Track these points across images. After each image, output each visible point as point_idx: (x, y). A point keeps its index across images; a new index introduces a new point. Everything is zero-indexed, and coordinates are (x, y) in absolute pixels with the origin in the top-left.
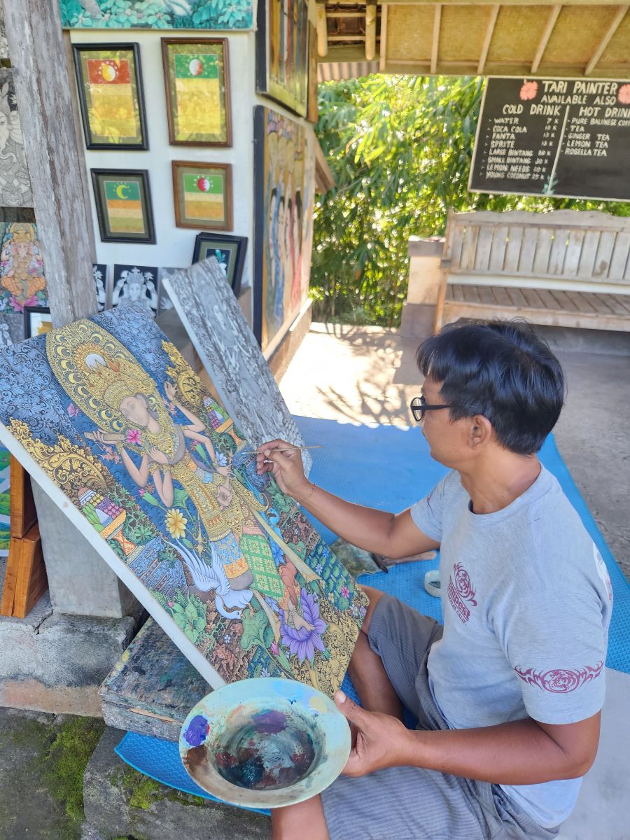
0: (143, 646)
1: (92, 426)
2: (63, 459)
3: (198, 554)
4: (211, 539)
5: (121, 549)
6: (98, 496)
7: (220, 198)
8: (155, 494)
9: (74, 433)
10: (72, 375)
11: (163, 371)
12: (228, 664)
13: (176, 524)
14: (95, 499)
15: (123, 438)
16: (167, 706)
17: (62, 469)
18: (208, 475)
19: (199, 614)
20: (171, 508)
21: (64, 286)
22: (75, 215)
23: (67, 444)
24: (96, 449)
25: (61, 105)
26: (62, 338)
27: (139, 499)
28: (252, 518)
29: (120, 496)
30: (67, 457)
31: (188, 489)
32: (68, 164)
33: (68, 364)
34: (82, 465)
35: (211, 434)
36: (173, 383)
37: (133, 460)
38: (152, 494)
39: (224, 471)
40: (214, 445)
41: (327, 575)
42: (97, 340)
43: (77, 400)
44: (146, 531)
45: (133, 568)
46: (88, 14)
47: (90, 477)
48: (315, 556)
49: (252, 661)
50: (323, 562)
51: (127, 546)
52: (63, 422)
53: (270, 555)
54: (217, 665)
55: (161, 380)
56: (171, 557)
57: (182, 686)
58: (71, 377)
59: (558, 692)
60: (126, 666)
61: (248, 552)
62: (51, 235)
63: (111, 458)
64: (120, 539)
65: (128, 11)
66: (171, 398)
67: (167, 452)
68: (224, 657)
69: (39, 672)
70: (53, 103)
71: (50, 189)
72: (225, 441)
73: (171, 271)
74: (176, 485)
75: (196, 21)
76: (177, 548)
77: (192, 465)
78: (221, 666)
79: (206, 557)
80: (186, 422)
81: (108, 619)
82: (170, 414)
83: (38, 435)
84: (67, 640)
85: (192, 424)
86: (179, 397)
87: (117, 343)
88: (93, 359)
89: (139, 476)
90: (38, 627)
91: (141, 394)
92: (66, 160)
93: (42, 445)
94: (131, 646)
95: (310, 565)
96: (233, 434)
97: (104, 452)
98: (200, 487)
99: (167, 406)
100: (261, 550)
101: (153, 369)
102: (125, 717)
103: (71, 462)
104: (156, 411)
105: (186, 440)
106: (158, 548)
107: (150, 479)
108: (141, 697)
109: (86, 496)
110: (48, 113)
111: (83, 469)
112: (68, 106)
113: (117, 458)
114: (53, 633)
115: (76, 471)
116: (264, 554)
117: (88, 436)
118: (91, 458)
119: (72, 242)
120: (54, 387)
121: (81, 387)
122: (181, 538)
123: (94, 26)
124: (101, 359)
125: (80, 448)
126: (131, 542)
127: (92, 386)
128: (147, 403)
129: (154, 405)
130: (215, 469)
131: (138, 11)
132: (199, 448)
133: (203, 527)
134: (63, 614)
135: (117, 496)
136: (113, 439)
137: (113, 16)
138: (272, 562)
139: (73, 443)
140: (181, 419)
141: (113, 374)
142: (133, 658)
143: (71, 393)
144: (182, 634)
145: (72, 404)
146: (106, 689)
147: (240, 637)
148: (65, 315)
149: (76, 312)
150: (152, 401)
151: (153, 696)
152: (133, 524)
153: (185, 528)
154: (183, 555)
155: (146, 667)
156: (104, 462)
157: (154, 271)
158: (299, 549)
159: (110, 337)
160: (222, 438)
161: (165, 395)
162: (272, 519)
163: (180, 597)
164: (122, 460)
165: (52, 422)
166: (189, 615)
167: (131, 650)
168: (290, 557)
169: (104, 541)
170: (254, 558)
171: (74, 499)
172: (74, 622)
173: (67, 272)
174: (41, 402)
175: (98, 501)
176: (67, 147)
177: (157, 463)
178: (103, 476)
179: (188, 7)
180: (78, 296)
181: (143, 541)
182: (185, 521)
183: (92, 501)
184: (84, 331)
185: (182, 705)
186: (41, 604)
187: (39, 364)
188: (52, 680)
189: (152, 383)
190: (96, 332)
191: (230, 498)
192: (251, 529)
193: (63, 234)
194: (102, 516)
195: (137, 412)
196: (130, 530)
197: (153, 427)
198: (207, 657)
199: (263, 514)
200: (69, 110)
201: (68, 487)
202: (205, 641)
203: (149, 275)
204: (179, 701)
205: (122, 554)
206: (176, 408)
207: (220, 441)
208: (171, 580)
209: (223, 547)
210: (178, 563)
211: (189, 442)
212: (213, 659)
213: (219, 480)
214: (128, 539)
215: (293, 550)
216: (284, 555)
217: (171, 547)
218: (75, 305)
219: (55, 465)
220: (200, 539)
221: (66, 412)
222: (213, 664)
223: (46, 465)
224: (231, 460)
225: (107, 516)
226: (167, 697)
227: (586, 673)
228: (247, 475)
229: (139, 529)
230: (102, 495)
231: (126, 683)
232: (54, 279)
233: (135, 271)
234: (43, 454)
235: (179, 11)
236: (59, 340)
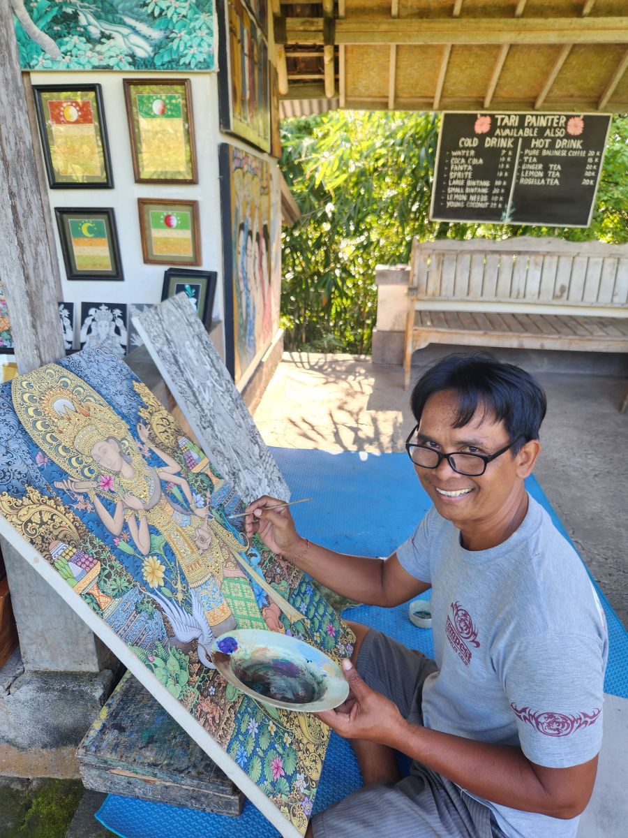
0: (122, 700)
1: (63, 475)
2: (32, 511)
3: (177, 602)
4: (191, 586)
5: (97, 604)
6: (71, 548)
7: (187, 234)
8: (130, 542)
9: (43, 482)
10: (40, 422)
11: (136, 413)
12: (213, 718)
13: (154, 571)
14: (67, 552)
15: (95, 484)
16: (150, 765)
17: (32, 523)
18: (185, 518)
19: (181, 667)
20: (148, 556)
21: (30, 330)
22: (39, 260)
23: (35, 495)
24: (67, 499)
25: (22, 150)
26: (29, 384)
27: (114, 548)
28: (233, 559)
29: (94, 546)
30: (35, 508)
31: (165, 534)
32: (30, 208)
33: (36, 411)
34: (52, 516)
35: (187, 475)
36: (146, 424)
37: (106, 508)
38: (127, 542)
39: (202, 512)
40: (191, 486)
41: (311, 614)
42: (65, 385)
43: (45, 447)
44: (123, 583)
45: (110, 623)
46: (48, 56)
47: (61, 529)
48: (298, 594)
49: (239, 712)
50: (307, 601)
51: (103, 600)
52: (31, 472)
53: (253, 597)
54: (202, 720)
55: (134, 422)
56: (150, 608)
57: (165, 743)
58: (38, 425)
59: (551, 735)
60: (104, 724)
61: (230, 596)
62: (14, 280)
63: (83, 507)
64: (95, 592)
65: (89, 53)
66: (144, 439)
67: (142, 496)
68: (209, 710)
69: (11, 735)
70: (13, 147)
71: (12, 233)
72: (202, 482)
73: (140, 307)
74: (153, 530)
75: (158, 63)
76: (155, 597)
77: (169, 508)
78: (207, 720)
79: (187, 604)
80: (160, 463)
81: (84, 674)
82: (144, 457)
83: (5, 487)
84: (39, 699)
85: (167, 465)
86: (152, 438)
87: (86, 386)
88: (61, 404)
89: (113, 525)
90: (9, 687)
91: (113, 438)
92: (29, 204)
93: (10, 498)
94: (109, 701)
95: (293, 605)
96: (209, 473)
97: (75, 502)
98: (178, 531)
99: (141, 449)
100: (243, 592)
101: (125, 411)
102: (105, 779)
103: (40, 513)
104: (129, 454)
105: (161, 483)
106: (136, 600)
107: (125, 527)
108: (122, 757)
109: (57, 548)
110: (9, 158)
111: (54, 520)
112: (30, 151)
113: (90, 507)
114: (26, 693)
115: (46, 523)
116: (247, 596)
117: (58, 485)
118: (62, 508)
119: (37, 286)
120: (21, 436)
121: (49, 435)
122: (160, 587)
123: (55, 68)
124: (68, 403)
125: (50, 499)
126: (108, 596)
127: (61, 432)
128: (120, 447)
129: (127, 449)
130: (192, 511)
131: (99, 53)
132: (175, 491)
133: (182, 574)
134: (36, 672)
135: (90, 547)
136: (85, 486)
137: (74, 58)
138: (255, 604)
139: (42, 494)
140: (155, 461)
141: (83, 418)
142: (111, 714)
143: (38, 441)
144: (164, 689)
145: (40, 453)
146: (84, 751)
147: (225, 688)
148: (31, 360)
149: (43, 356)
150: (125, 445)
151: (134, 755)
152: (108, 576)
153: (163, 576)
154: (163, 605)
155: (126, 723)
156: (76, 512)
157: (123, 307)
158: (282, 588)
159: (79, 381)
160: (199, 479)
161: (138, 438)
162: (253, 559)
163: (161, 651)
164: (94, 508)
165: (20, 473)
166: (171, 668)
167: (109, 706)
168: (274, 599)
169: (79, 597)
170: (237, 603)
171: (45, 553)
172: (47, 679)
173: (33, 316)
174: (7, 452)
175: (71, 554)
176: (29, 191)
177: (131, 509)
178: (75, 526)
179: (150, 49)
180: (44, 340)
181: (119, 593)
182: (163, 568)
183: (64, 555)
184: (52, 376)
185: (166, 762)
186: (11, 661)
187: (5, 413)
188: (25, 743)
189: (124, 426)
190: (64, 377)
191: (209, 541)
192: (233, 572)
193: (27, 278)
194: (75, 569)
195: (109, 458)
196: (105, 582)
197: (127, 471)
198: (191, 712)
199: (244, 556)
200: (30, 154)
201: (39, 541)
202: (189, 695)
203: (118, 312)
204: (163, 758)
205: (98, 609)
206: (150, 450)
207: (196, 481)
208: (150, 633)
209: (204, 593)
210: (157, 613)
211: (164, 484)
212: (198, 714)
213: (197, 522)
214: (103, 592)
215: (276, 590)
216: (267, 596)
217: (149, 597)
218: (42, 349)
219: (25, 519)
220: (179, 586)
221: (35, 461)
222: (198, 719)
223: (14, 519)
224: (208, 500)
225: (80, 569)
226: (149, 755)
227: (580, 719)
228: (226, 515)
229: (115, 580)
230: (75, 547)
231: (105, 743)
232: (18, 325)
233: (103, 308)
234: (11, 507)
235: (140, 53)
236: (25, 387)
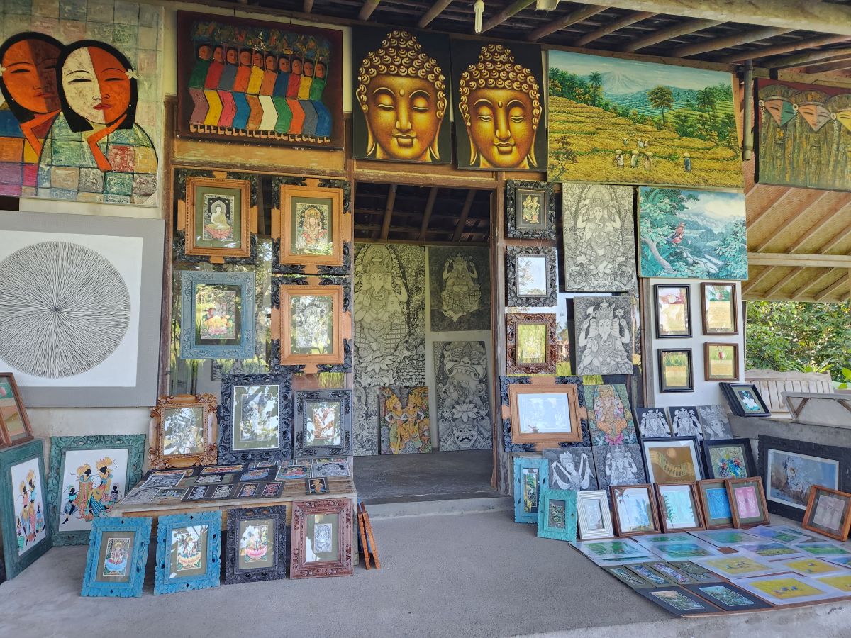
46: (666, 271)
65: (686, 270)
75: (721, 276)
123: (669, 276)
131: (692, 270)
137: (679, 272)
157: (694, 409)
179: (717, 270)
233: (682, 409)
235: (712, 271)
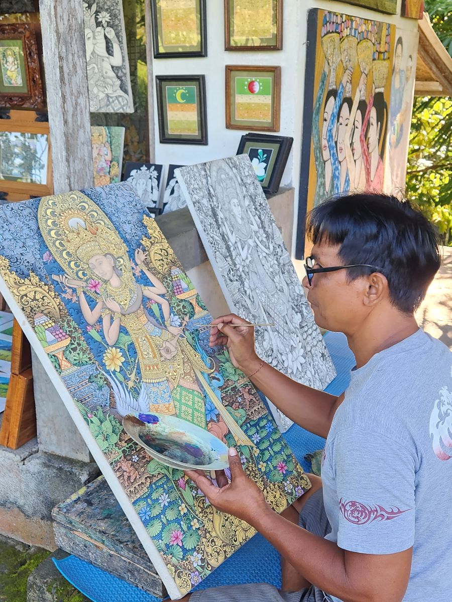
1: (61, 271)
2: (29, 289)
3: (127, 387)
4: (143, 380)
5: (59, 364)
6: (51, 322)
7: (268, 100)
8: (101, 332)
9: (44, 273)
10: (55, 231)
11: (138, 240)
12: (129, 477)
13: (114, 360)
14: (47, 323)
15: (84, 284)
16: (100, 532)
17: (27, 297)
18: (157, 330)
19: (114, 432)
20: (112, 347)
21: (64, 163)
22: (78, 108)
23: (35, 279)
24: (59, 289)
25: (73, 25)
26: (54, 204)
27: (85, 332)
28: (193, 375)
29: (69, 326)
30: (32, 288)
31: (133, 336)
32: (76, 68)
33: (54, 223)
34: (43, 297)
35: (171, 299)
36: (144, 250)
37: (88, 303)
38: (98, 332)
39: (176, 331)
40: (171, 308)
41: (265, 445)
42: (83, 208)
43: (53, 249)
44: (84, 358)
45: (65, 380)
47: (47, 307)
48: (255, 425)
49: (155, 484)
50: (264, 434)
51: (64, 363)
52: (37, 264)
53: (203, 410)
55: (133, 247)
56: (101, 382)
58: (53, 232)
59: (353, 522)
60: (79, 498)
61: (180, 401)
62: (57, 123)
63: (70, 297)
64: (60, 356)
66: (138, 262)
67: (122, 303)
68: (127, 470)
69: (21, 502)
70: (66, 23)
71: (59, 88)
72: (184, 307)
74: (123, 330)
76: (109, 377)
77: (144, 319)
78: (123, 475)
79: (136, 392)
80: (147, 283)
82: (134, 275)
83: (15, 269)
84: (43, 473)
85: (153, 286)
86: (147, 263)
87: (100, 212)
88: (75, 221)
89: (90, 316)
90: (25, 459)
91: (112, 255)
92: (74, 66)
93: (16, 277)
95: (246, 432)
96: (194, 303)
97: (65, 292)
98: (146, 337)
99: (133, 268)
100: (194, 403)
101: (128, 237)
103: (35, 293)
104: (121, 270)
105: (143, 298)
106: (91, 373)
107: (100, 320)
109: (40, 319)
110: (61, 31)
111: (44, 300)
112: (80, 25)
113: (75, 299)
114: (34, 465)
115: (38, 300)
116: (196, 406)
117: (55, 277)
118: (53, 294)
119: (74, 129)
120: (37, 238)
121: (59, 241)
122: (115, 371)
124: (82, 223)
125: (45, 285)
126: (69, 362)
127: (69, 241)
128: (115, 263)
129: (121, 265)
130: (166, 327)
132: (155, 308)
133: (138, 369)
135: (66, 326)
138: (203, 416)
139: (40, 280)
140: (144, 281)
141: (91, 235)
142: (87, 493)
143: (49, 243)
145: (48, 252)
146: (58, 510)
148: (63, 187)
149: (72, 185)
150: (120, 262)
151: (91, 522)
152: (74, 349)
153: (121, 365)
156: (63, 299)
158: (239, 415)
159: (95, 207)
160: (182, 304)
161: (134, 259)
162: (214, 381)
163: (100, 414)
164: (79, 301)
165: (28, 262)
166: (104, 429)
168: (225, 418)
169: (47, 355)
170: (184, 408)
171: (30, 319)
172: (51, 459)
173: (67, 152)
174: (23, 246)
175: (50, 326)
176: (76, 55)
177: (109, 309)
178: (59, 308)
180: (75, 172)
181: (79, 364)
182: (123, 359)
183: (44, 324)
184: (74, 199)
185: (112, 533)
187: (30, 220)
189: (124, 248)
190: (84, 202)
191: (174, 354)
193: (66, 122)
194: (50, 337)
195: (104, 268)
197: (115, 281)
198: (111, 464)
199: (206, 376)
200: (81, 28)
201: (28, 310)
204: (111, 530)
205: (58, 367)
206: (142, 271)
207: (178, 305)
208: (96, 398)
209: (155, 389)
210: (106, 388)
211: (145, 300)
212: (116, 468)
213: (166, 335)
214: (66, 358)
215: (230, 413)
216: (219, 414)
217: (103, 375)
218: (72, 179)
219: (22, 293)
220: (133, 377)
221: (42, 257)
223: (15, 291)
224: (185, 323)
225: (53, 338)
226: (103, 525)
228: (199, 339)
229: (79, 354)
230: (54, 322)
232: (57, 159)
234: (15, 283)
236: (50, 204)
